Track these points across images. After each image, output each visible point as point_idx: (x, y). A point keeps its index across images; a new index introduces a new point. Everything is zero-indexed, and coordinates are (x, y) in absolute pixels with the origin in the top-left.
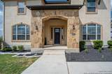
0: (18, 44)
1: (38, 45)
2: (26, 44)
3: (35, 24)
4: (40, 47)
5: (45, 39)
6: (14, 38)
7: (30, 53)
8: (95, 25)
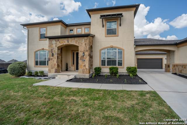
0: (39, 69)
1: (54, 70)
2: (45, 69)
3: (52, 52)
4: (56, 72)
5: (67, 64)
6: (37, 63)
7: (47, 77)
8: (116, 49)
